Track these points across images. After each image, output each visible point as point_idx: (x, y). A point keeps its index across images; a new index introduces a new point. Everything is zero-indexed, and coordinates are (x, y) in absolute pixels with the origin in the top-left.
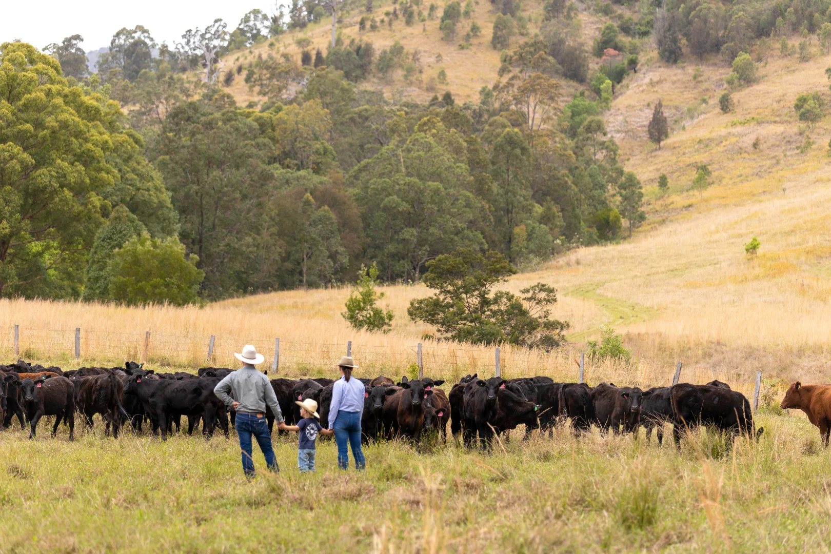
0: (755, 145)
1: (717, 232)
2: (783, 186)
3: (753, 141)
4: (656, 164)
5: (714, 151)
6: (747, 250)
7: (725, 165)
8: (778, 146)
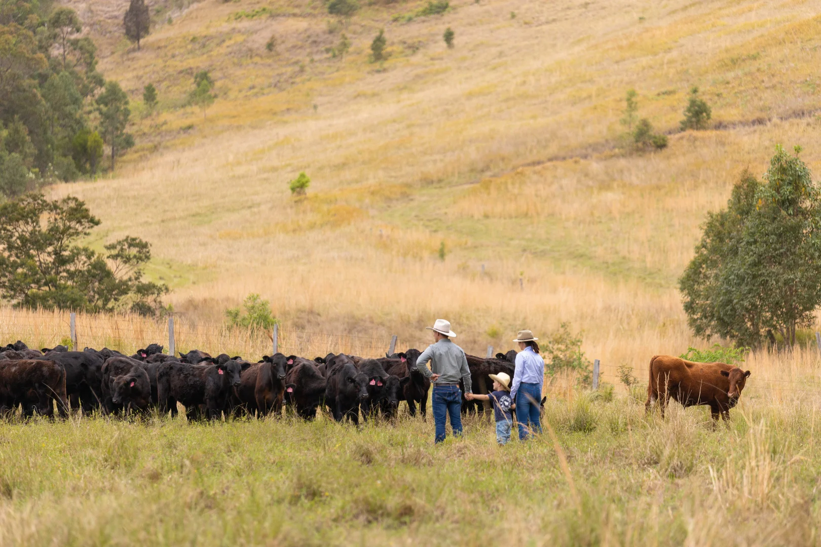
0: (270, 46)
1: (239, 163)
2: (313, 102)
3: (267, 40)
4: (135, 69)
5: (214, 53)
6: (293, 189)
7: (231, 72)
8: (301, 47)
